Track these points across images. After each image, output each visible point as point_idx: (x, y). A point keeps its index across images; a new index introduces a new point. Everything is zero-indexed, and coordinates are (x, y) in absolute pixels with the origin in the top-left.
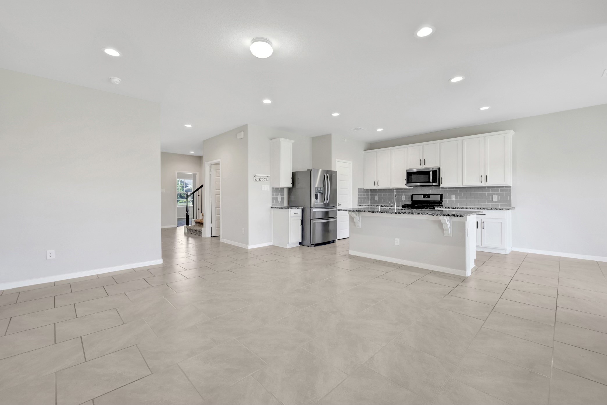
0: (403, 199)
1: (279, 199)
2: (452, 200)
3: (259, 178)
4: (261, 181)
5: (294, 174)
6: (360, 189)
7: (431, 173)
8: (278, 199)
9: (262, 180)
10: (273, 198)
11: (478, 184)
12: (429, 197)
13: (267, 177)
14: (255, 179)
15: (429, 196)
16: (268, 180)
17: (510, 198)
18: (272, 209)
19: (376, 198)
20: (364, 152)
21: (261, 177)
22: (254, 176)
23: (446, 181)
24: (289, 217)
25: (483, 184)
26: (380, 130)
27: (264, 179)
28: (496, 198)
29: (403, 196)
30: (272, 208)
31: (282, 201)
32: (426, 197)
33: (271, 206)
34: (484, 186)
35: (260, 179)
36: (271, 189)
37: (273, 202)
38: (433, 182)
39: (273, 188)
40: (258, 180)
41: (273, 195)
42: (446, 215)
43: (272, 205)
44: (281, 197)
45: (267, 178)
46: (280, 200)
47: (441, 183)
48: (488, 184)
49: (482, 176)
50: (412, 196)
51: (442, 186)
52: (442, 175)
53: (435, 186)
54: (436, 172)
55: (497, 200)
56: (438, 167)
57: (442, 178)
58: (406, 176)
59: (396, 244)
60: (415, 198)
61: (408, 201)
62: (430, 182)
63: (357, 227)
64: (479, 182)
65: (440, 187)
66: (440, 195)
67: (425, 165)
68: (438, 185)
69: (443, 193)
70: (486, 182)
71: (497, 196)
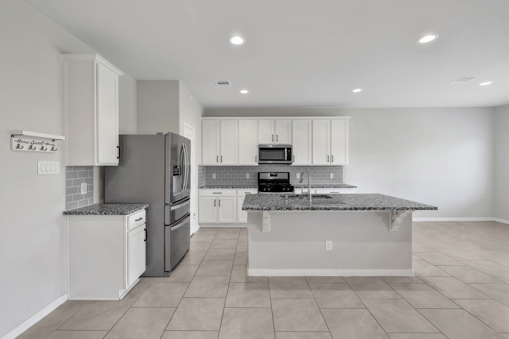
0: (247, 178)
1: (83, 192)
2: (297, 178)
3: (30, 141)
4: (38, 149)
5: (122, 138)
6: (200, 166)
7: (286, 150)
8: (80, 191)
9: (38, 147)
10: (68, 191)
11: (325, 163)
13: (53, 140)
14: (15, 144)
16: (55, 148)
17: (342, 175)
18: (68, 216)
19: (214, 176)
20: (201, 118)
21: (37, 141)
22: (12, 136)
23: (299, 159)
24: (127, 231)
26: (244, 92)
27: (44, 145)
28: (332, 176)
30: (65, 213)
31: (90, 194)
32: (274, 176)
33: (64, 210)
35: (34, 146)
36: (64, 170)
37: (68, 199)
38: (287, 160)
39: (69, 168)
40: (26, 147)
41: (68, 183)
42: (419, 208)
43: (67, 206)
44: (88, 186)
45: (53, 143)
46: (85, 193)
47: (294, 162)
48: (333, 164)
49: (328, 156)
50: (259, 174)
51: (294, 164)
52: (294, 153)
53: (288, 164)
54: (290, 149)
55: (333, 178)
56: (291, 144)
57: (294, 156)
58: (256, 152)
59: (327, 249)
60: (262, 177)
61: (253, 179)
62: (284, 160)
63: (263, 231)
64: (326, 161)
65: (292, 165)
66: (289, 173)
67: (277, 141)
68: (291, 164)
69: (288, 171)
70: (332, 162)
71: (333, 174)
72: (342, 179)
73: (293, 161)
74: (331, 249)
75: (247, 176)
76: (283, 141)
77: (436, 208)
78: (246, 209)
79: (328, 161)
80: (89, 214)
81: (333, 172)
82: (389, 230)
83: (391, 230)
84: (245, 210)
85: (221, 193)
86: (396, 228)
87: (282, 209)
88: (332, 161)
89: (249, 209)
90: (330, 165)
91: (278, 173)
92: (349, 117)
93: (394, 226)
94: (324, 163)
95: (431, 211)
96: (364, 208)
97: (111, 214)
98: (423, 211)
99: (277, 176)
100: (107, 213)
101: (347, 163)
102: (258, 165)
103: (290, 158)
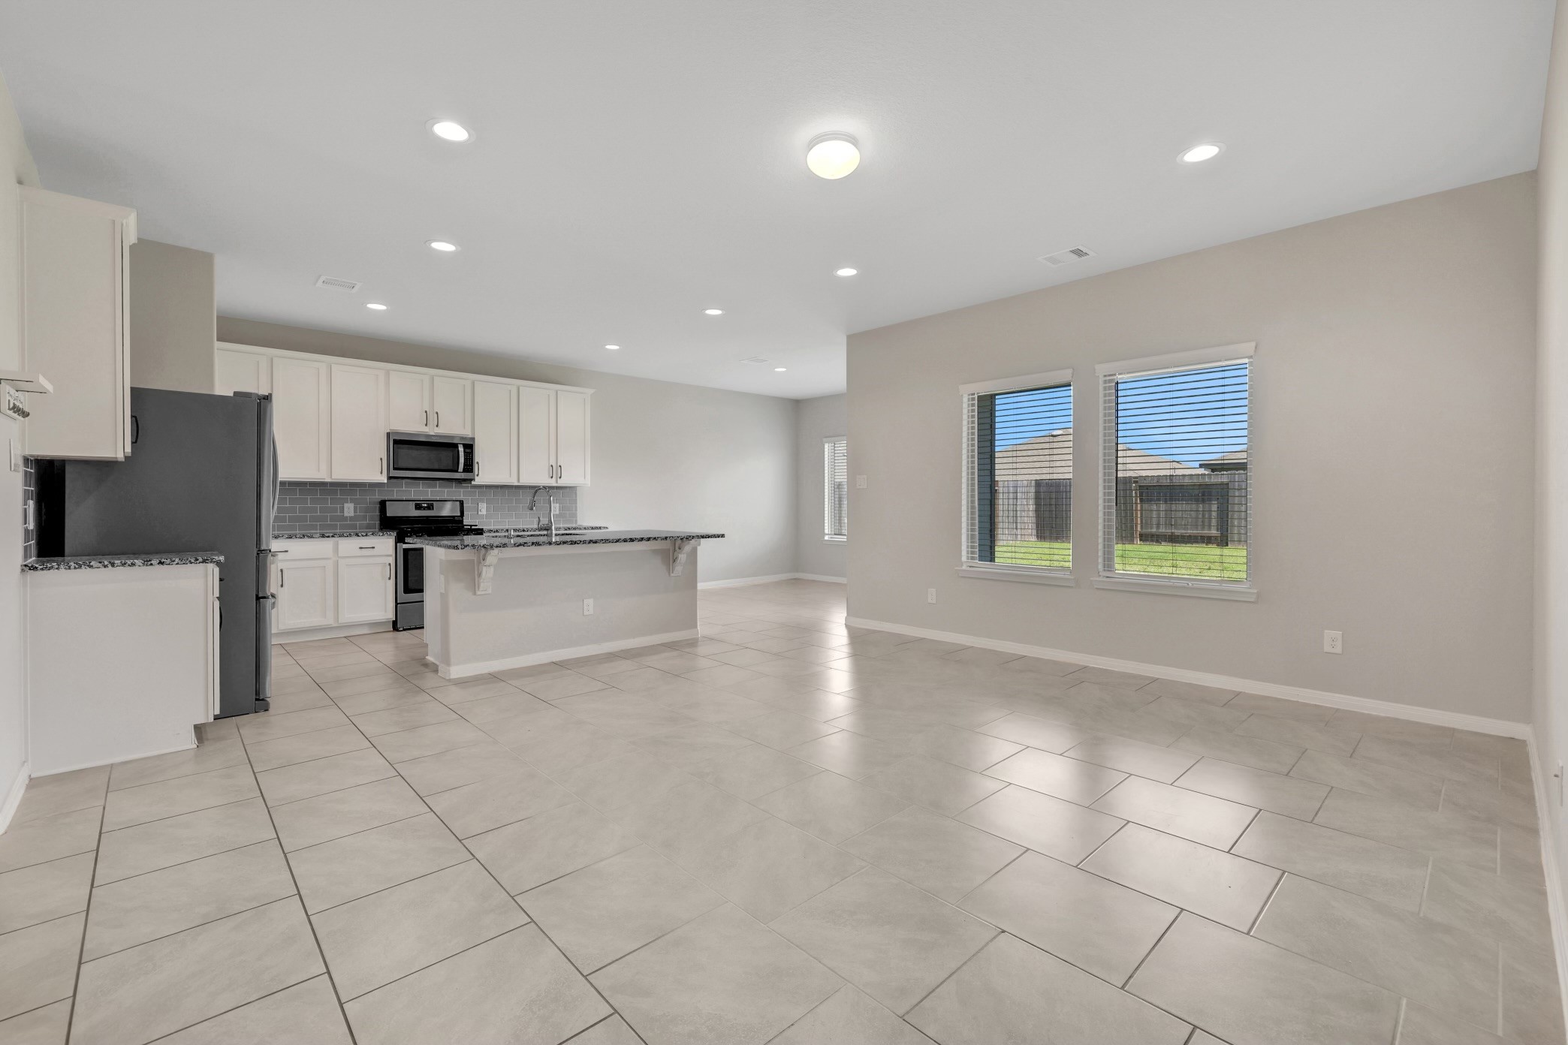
0: (346, 514)
1: (30, 524)
2: (479, 513)
5: (139, 397)
7: (461, 448)
8: (28, 522)
10: (24, 517)
11: (546, 481)
12: (430, 507)
15: (432, 505)
17: (576, 507)
23: (489, 471)
25: (552, 483)
26: (377, 307)
28: (556, 508)
29: (346, 505)
32: (424, 508)
33: (23, 560)
34: (555, 485)
36: (22, 463)
37: (25, 537)
38: (465, 471)
41: (24, 497)
42: (706, 536)
43: (24, 551)
44: (31, 511)
46: (32, 526)
47: (478, 475)
48: (561, 483)
49: (552, 466)
50: (383, 504)
51: (478, 481)
52: (478, 456)
53: (465, 480)
54: (469, 448)
55: (557, 512)
56: (470, 436)
57: (478, 463)
58: (380, 450)
59: (586, 613)
60: (392, 511)
61: (364, 518)
62: (457, 471)
63: (478, 593)
64: (547, 477)
65: (473, 483)
66: (462, 503)
67: (437, 426)
68: (471, 480)
69: (461, 498)
71: (558, 505)
72: (575, 515)
73: (476, 473)
74: (591, 612)
75: (346, 510)
76: (451, 427)
77: (723, 536)
79: (552, 477)
80: (109, 566)
81: (557, 501)
82: (669, 575)
83: (672, 575)
85: (287, 551)
86: (679, 569)
88: (560, 478)
90: (556, 485)
91: (434, 503)
92: (592, 391)
93: (676, 568)
94: (543, 479)
95: (718, 539)
96: (642, 538)
97: (177, 564)
98: (710, 539)
99: (433, 509)
100: (165, 560)
101: (588, 482)
102: (386, 481)
103: (469, 467)
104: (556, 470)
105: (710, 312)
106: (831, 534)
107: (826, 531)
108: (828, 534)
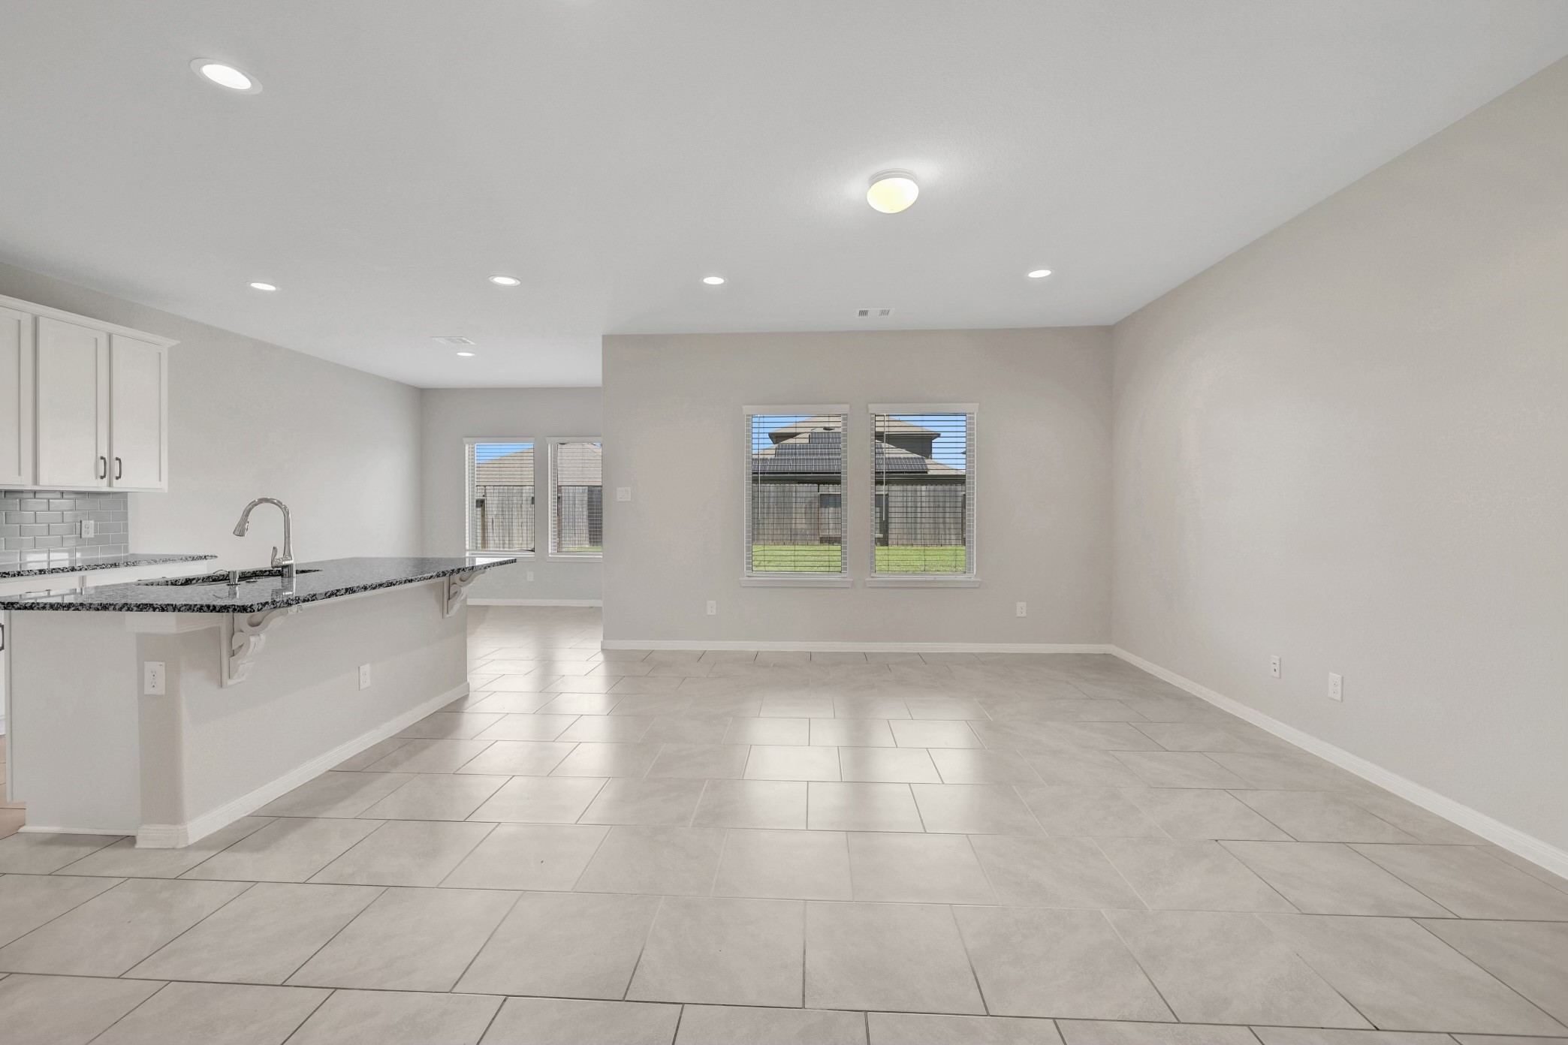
25: (102, 486)
28: (89, 529)
34: (107, 490)
48: (118, 486)
49: (103, 458)
55: (92, 535)
59: (363, 686)
64: (94, 477)
70: (114, 480)
71: (92, 522)
72: (125, 539)
74: (368, 683)
78: (261, 606)
79: (102, 478)
81: (99, 515)
82: (443, 617)
83: (446, 616)
84: (259, 610)
87: (338, 593)
88: (119, 478)
89: (267, 606)
90: (104, 490)
93: (454, 606)
101: (151, 486)
104: (109, 466)
105: (500, 280)
106: (472, 550)
107: (467, 547)
108: (469, 550)
